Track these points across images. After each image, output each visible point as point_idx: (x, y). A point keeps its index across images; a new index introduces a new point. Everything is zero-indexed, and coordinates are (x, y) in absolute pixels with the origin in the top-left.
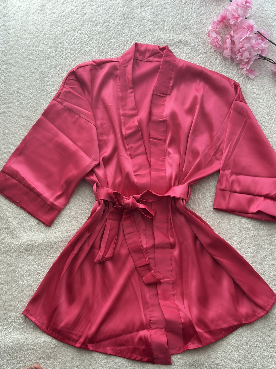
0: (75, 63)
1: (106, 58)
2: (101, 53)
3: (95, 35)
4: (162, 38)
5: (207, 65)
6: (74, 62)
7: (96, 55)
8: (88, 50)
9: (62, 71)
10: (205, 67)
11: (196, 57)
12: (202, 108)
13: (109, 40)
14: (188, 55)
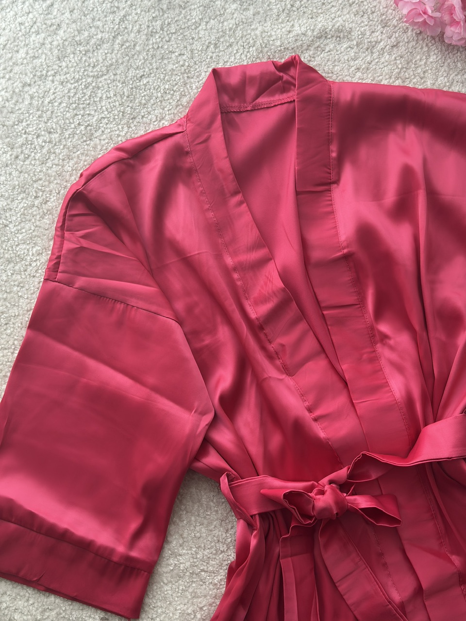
0: (71, 164)
1: (147, 128)
2: (131, 121)
3: (102, 76)
4: (274, 37)
5: (407, 76)
6: (68, 162)
7: (118, 128)
8: (94, 120)
9: (44, 197)
10: (405, 84)
11: (373, 63)
12: (432, 195)
13: (140, 81)
14: (352, 64)
